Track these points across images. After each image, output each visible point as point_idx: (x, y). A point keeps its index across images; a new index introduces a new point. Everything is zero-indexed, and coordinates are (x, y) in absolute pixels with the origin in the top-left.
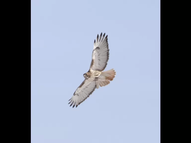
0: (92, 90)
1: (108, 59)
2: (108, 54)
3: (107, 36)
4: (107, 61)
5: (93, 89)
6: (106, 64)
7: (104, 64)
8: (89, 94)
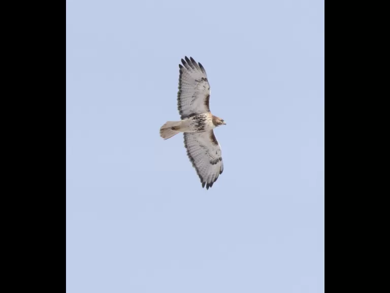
0: (181, 97)
1: (189, 154)
2: (192, 159)
3: (203, 186)
4: (188, 151)
5: (181, 100)
6: (186, 146)
7: (189, 144)
8: (181, 91)
